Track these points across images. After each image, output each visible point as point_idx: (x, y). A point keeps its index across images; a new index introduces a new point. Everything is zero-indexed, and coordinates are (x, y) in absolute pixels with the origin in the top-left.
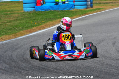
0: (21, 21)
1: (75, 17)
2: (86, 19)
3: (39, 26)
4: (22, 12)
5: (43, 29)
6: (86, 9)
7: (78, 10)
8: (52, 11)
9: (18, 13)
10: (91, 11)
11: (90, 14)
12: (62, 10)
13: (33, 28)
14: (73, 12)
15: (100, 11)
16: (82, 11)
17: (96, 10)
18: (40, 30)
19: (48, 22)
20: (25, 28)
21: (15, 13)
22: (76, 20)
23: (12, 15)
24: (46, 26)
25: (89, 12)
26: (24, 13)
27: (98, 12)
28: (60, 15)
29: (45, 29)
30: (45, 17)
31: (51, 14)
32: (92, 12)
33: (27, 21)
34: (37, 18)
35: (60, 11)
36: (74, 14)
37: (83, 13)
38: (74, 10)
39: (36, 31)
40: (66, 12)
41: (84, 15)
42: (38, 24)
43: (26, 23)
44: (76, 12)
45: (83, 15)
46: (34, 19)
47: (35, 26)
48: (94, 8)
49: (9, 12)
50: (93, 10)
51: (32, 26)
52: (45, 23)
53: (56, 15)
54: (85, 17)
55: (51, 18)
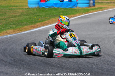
0: (26, 17)
1: (78, 14)
2: (88, 18)
3: (42, 22)
4: (26, 8)
5: (46, 25)
6: (89, 7)
7: (81, 8)
8: (56, 9)
9: (23, 9)
10: (93, 9)
11: (92, 12)
12: (65, 8)
13: (37, 24)
14: (76, 10)
15: (102, 10)
16: (84, 9)
17: (98, 8)
18: (43, 25)
19: (52, 19)
20: (29, 24)
21: (19, 9)
22: (78, 18)
23: (16, 10)
24: (49, 22)
25: (91, 11)
26: (28, 9)
27: (100, 11)
28: (63, 12)
29: (48, 25)
30: (49, 14)
31: (54, 11)
32: (94, 11)
33: (31, 17)
34: (41, 14)
35: (63, 8)
36: (76, 12)
37: (86, 11)
38: (77, 8)
39: (40, 27)
40: (69, 9)
41: (87, 13)
42: (42, 20)
43: (30, 18)
44: (78, 10)
45: (85, 13)
46: (38, 15)
47: (39, 22)
48: (96, 7)
49: (14, 8)
50: (95, 8)
51: (36, 22)
52: (48, 19)
53: (59, 12)
54: (87, 15)
55: (54, 15)
